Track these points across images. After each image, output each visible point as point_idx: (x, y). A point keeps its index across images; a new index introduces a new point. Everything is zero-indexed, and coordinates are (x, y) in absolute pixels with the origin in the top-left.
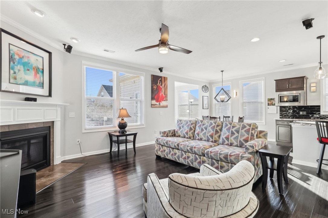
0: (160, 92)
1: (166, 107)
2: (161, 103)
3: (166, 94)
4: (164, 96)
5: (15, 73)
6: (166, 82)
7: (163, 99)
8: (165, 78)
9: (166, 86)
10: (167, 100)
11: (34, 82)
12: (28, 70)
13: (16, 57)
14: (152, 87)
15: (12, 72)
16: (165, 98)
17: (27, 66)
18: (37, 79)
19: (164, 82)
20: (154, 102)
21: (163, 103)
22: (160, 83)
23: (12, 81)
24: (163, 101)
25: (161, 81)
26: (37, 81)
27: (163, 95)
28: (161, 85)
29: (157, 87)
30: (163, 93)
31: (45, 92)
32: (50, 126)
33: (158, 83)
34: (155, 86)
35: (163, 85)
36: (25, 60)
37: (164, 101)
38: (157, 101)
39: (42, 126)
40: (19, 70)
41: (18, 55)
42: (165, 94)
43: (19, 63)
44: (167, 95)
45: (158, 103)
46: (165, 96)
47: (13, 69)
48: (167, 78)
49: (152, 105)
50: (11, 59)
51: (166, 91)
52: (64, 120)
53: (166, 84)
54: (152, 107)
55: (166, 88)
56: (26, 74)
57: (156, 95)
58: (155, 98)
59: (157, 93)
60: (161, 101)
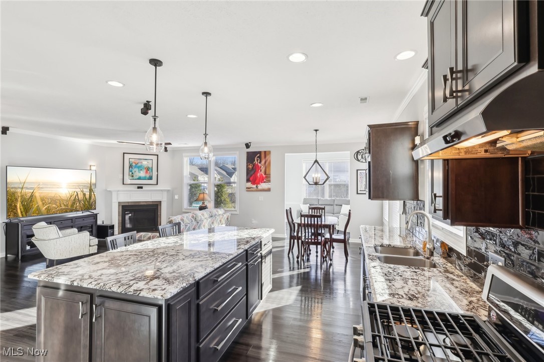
0: (258, 172)
1: (269, 190)
3: (267, 173)
4: (264, 176)
5: (133, 173)
6: (267, 157)
7: (263, 180)
8: (267, 153)
9: (267, 164)
10: (269, 181)
13: (134, 164)
14: (247, 166)
15: (131, 173)
16: (267, 178)
17: (140, 168)
19: (265, 157)
20: (249, 185)
21: (263, 186)
22: (257, 160)
23: (131, 178)
24: (262, 182)
25: (260, 157)
26: (148, 176)
27: (262, 175)
28: (260, 163)
29: (254, 165)
30: (262, 173)
31: (154, 181)
32: (158, 204)
33: (255, 161)
35: (263, 162)
36: (139, 164)
37: (265, 182)
38: (253, 183)
39: (151, 203)
40: (135, 172)
41: (135, 163)
42: (265, 174)
43: (135, 167)
44: (270, 175)
45: (255, 186)
46: (266, 177)
47: (131, 171)
48: (270, 152)
49: (247, 188)
50: (131, 166)
51: (267, 169)
52: (172, 200)
53: (269, 160)
54: (247, 191)
55: (268, 166)
56: (139, 173)
57: (251, 176)
58: (251, 179)
59: (254, 173)
60: (259, 184)
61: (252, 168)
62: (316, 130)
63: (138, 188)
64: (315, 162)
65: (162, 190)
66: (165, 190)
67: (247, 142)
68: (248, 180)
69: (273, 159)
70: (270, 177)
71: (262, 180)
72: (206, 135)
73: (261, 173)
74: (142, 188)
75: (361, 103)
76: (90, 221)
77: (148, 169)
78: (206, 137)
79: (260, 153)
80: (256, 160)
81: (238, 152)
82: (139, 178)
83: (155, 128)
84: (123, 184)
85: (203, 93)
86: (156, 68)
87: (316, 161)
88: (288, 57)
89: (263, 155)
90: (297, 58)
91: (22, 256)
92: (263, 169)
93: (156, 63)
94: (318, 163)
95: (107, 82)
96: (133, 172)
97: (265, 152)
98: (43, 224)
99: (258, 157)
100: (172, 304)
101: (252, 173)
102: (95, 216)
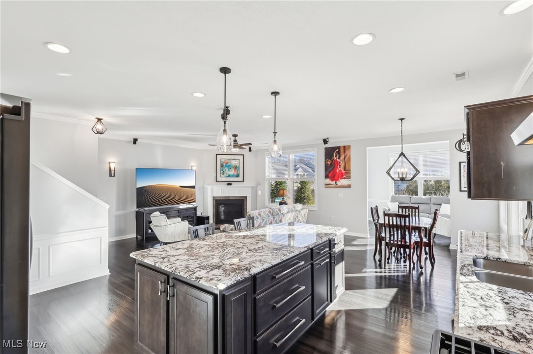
0: (337, 168)
1: (349, 186)
2: (338, 182)
3: (347, 168)
4: (343, 172)
6: (347, 152)
7: (343, 176)
8: (346, 148)
9: (346, 159)
10: (349, 177)
11: (234, 174)
12: (230, 169)
13: (224, 164)
14: (325, 162)
15: (222, 172)
16: (347, 174)
17: (230, 167)
19: (345, 152)
20: (328, 181)
21: (342, 182)
22: (336, 156)
23: (222, 176)
24: (341, 179)
25: (339, 153)
27: (341, 170)
28: (339, 158)
29: (332, 161)
30: (342, 168)
31: (240, 179)
32: (244, 199)
33: (333, 156)
34: (329, 160)
35: (342, 157)
36: (229, 164)
37: (344, 178)
38: (332, 179)
39: (239, 198)
40: (226, 170)
41: (225, 163)
42: (345, 170)
43: (225, 167)
44: (350, 170)
45: (333, 183)
47: (222, 170)
48: (349, 147)
49: (325, 184)
50: (222, 166)
51: (347, 165)
52: (255, 195)
53: (348, 156)
54: (325, 187)
55: (347, 161)
56: (229, 171)
57: (330, 172)
58: (330, 175)
59: (332, 170)
60: (338, 180)
61: (331, 164)
62: (402, 119)
63: (228, 184)
64: (400, 155)
65: (247, 187)
66: (249, 187)
68: (327, 177)
69: (353, 154)
70: (350, 173)
71: (341, 176)
72: (275, 133)
73: (340, 169)
74: (231, 184)
75: (457, 80)
76: (192, 212)
77: (236, 168)
78: (275, 135)
79: (339, 148)
80: (335, 156)
81: (316, 149)
82: (229, 176)
83: (225, 130)
84: (216, 181)
85: (272, 93)
86: (225, 75)
87: (402, 154)
88: (352, 41)
89: (342, 150)
90: (363, 39)
91: (146, 238)
92: (342, 165)
93: (225, 70)
94: (404, 156)
95: (192, 94)
96: (224, 171)
97: (344, 147)
98: (158, 213)
99: (337, 152)
100: (226, 294)
101: (331, 169)
102: (195, 209)
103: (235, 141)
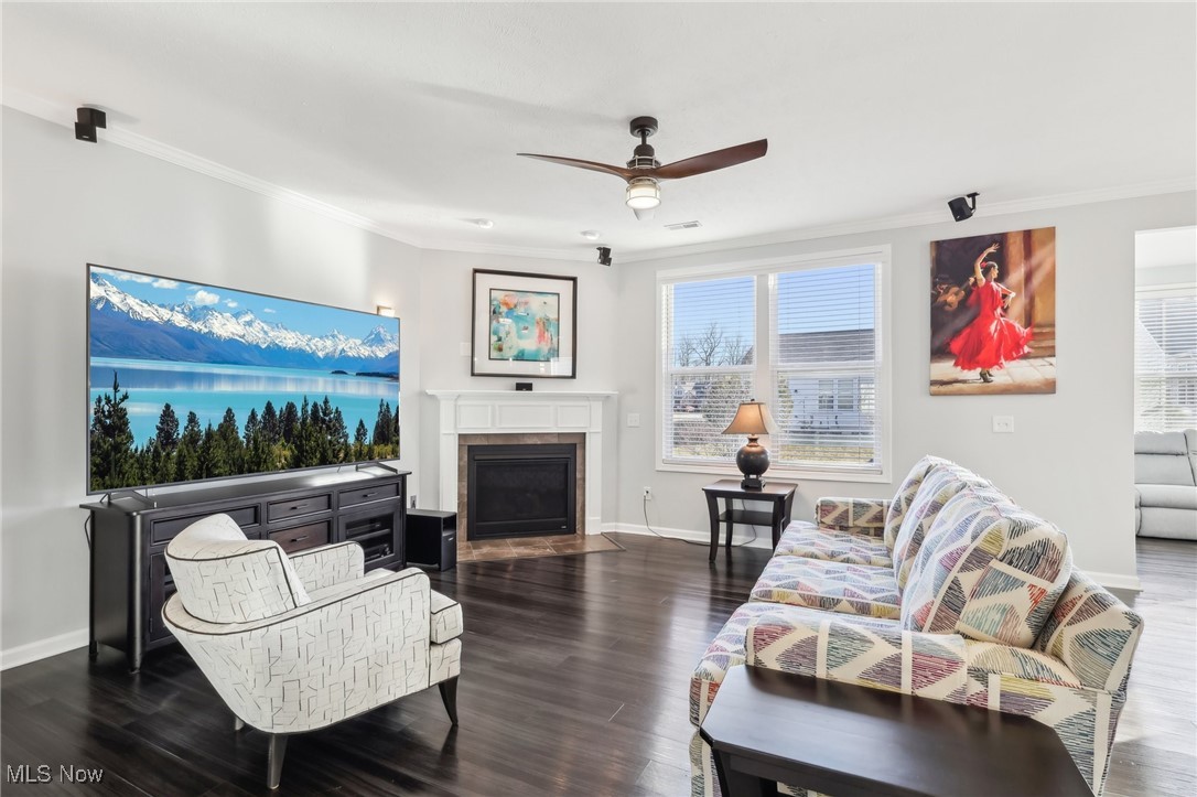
0: (991, 318)
1: (1049, 388)
2: (994, 371)
3: (1039, 317)
4: (1023, 331)
5: (500, 339)
6: (1038, 255)
7: (1018, 346)
8: (1035, 238)
9: (1037, 280)
10: (1050, 352)
11: (538, 351)
12: (526, 328)
13: (504, 309)
14: (934, 297)
15: (494, 338)
16: (1038, 336)
17: (523, 322)
18: (543, 343)
19: (1028, 254)
20: (946, 369)
21: (1011, 371)
22: (986, 271)
23: (495, 354)
24: (1009, 358)
25: (1001, 258)
26: (545, 348)
27: (1010, 327)
28: (1000, 279)
29: (969, 292)
30: (1015, 318)
31: (561, 366)
32: (575, 445)
33: (972, 272)
34: (955, 289)
35: (1017, 275)
36: (520, 310)
37: (1026, 357)
38: (967, 361)
39: (555, 441)
40: (508, 333)
41: (506, 304)
44: (1052, 324)
45: (974, 374)
46: (1033, 336)
47: (495, 333)
48: (1050, 233)
49: (933, 383)
50: (494, 313)
51: (1038, 301)
52: (617, 430)
53: (1046, 267)
54: (933, 394)
55: (1040, 290)
56: (520, 337)
57: (957, 333)
58: (956, 346)
59: (967, 325)
60: (996, 363)
61: (963, 304)
63: (520, 387)
65: (587, 397)
66: (595, 397)
67: (960, 191)
68: (938, 353)
69: (1068, 261)
70: (1052, 335)
71: (1012, 347)
73: (1008, 320)
74: (529, 387)
77: (545, 324)
79: (1001, 239)
80: (979, 271)
81: (887, 248)
82: (520, 357)
84: (473, 374)
89: (1015, 249)
92: (1017, 303)
96: (502, 335)
97: (1028, 235)
99: (991, 257)
101: (960, 322)
102: (399, 483)
103: (644, 151)
